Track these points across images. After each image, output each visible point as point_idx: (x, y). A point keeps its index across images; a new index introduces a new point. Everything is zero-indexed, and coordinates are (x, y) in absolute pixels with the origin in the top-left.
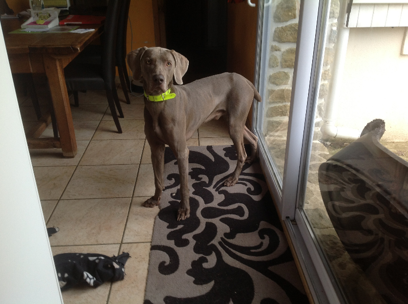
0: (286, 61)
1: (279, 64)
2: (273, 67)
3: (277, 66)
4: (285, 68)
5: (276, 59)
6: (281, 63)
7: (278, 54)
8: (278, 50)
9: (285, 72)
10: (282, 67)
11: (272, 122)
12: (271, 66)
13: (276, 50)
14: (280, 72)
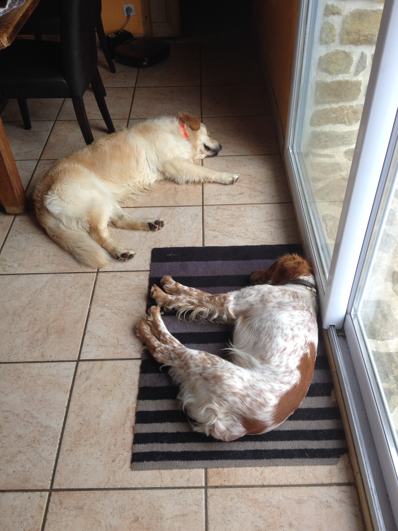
0: (348, 33)
1: (337, 38)
2: (326, 43)
3: (333, 41)
4: (346, 44)
5: (332, 28)
6: (340, 35)
7: (336, 21)
8: (337, 13)
9: (347, 51)
10: (342, 42)
11: (319, 134)
12: (323, 42)
13: (334, 14)
14: (337, 52)
